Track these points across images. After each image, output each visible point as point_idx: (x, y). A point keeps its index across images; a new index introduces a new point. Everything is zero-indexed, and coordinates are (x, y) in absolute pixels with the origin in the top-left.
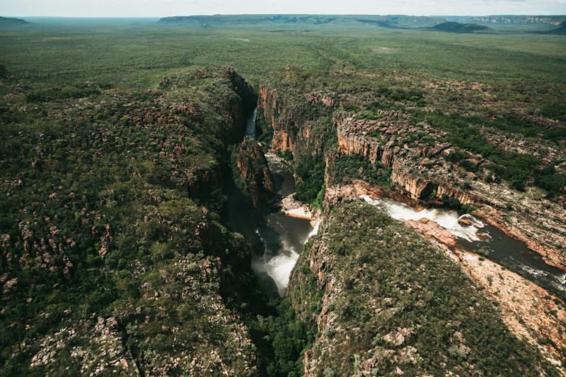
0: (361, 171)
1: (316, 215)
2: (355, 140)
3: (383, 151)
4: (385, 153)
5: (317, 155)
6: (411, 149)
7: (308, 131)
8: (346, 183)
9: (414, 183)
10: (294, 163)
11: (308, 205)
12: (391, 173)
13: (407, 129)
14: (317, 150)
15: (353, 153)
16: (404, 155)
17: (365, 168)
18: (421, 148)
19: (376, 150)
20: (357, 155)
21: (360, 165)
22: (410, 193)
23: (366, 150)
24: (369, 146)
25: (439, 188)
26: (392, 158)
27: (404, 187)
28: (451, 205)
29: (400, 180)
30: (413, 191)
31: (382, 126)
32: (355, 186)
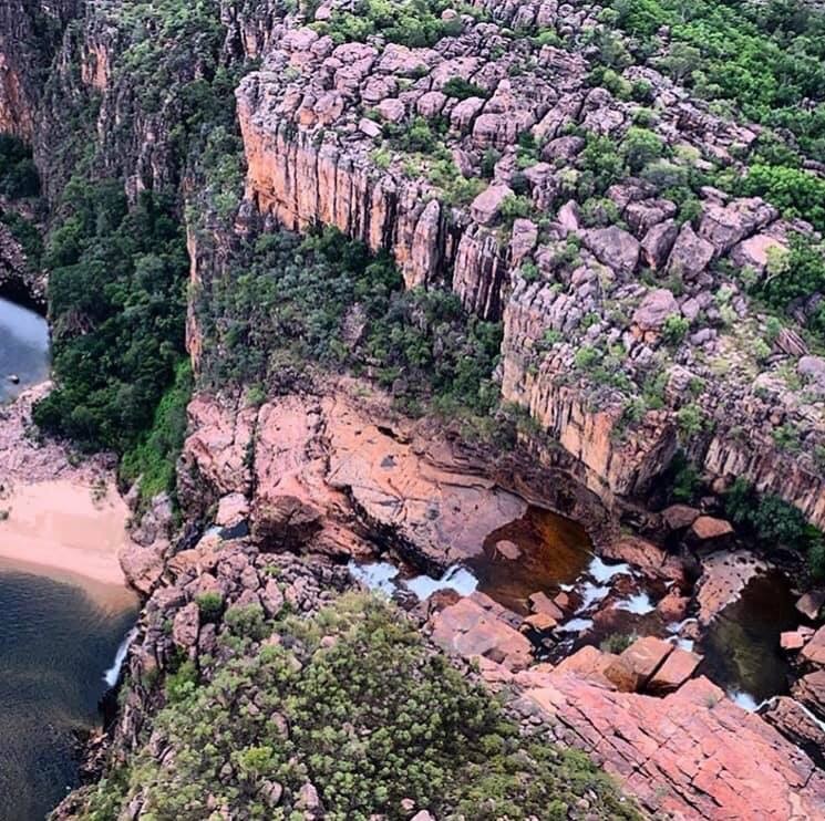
0: (358, 331)
1: (149, 519)
2: (326, 165)
3: (457, 233)
4: (468, 248)
5: (147, 198)
6: (593, 236)
7: (102, 56)
8: (286, 387)
9: (602, 424)
10: (44, 212)
11: (111, 457)
12: (493, 350)
13: (579, 117)
14: (146, 169)
15: (317, 228)
16: (560, 267)
17: (375, 312)
18: (637, 230)
19: (426, 227)
20: (340, 238)
21: (352, 297)
22: (582, 466)
23: (378, 218)
24: (392, 200)
25: (715, 445)
26: (502, 277)
27: (554, 433)
28: (765, 534)
29: (535, 398)
30: (595, 458)
31: (460, 90)
32: (326, 404)
